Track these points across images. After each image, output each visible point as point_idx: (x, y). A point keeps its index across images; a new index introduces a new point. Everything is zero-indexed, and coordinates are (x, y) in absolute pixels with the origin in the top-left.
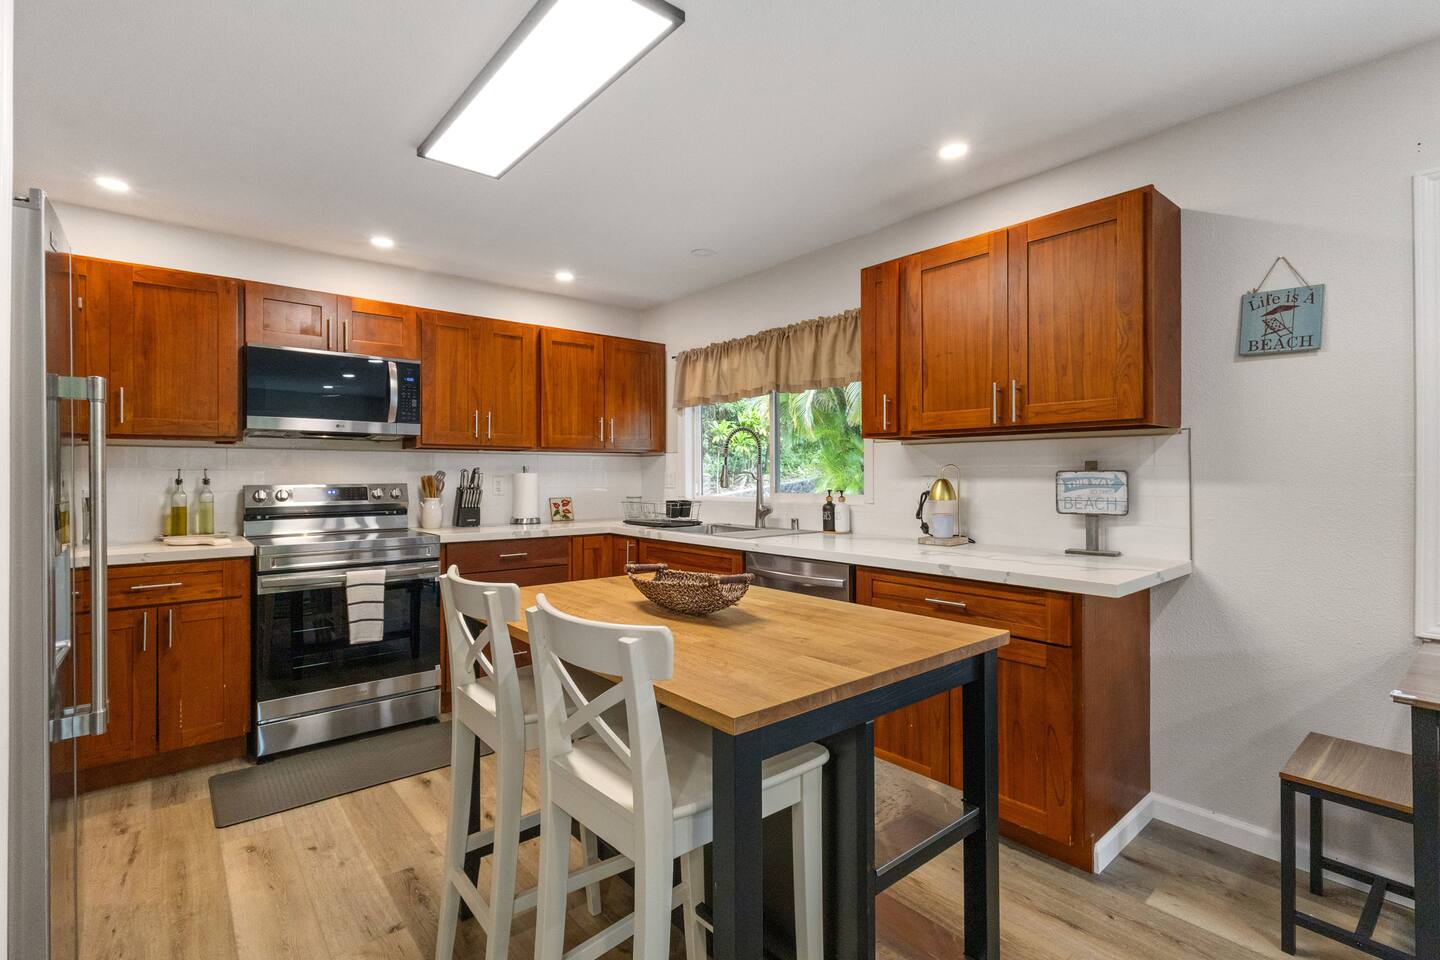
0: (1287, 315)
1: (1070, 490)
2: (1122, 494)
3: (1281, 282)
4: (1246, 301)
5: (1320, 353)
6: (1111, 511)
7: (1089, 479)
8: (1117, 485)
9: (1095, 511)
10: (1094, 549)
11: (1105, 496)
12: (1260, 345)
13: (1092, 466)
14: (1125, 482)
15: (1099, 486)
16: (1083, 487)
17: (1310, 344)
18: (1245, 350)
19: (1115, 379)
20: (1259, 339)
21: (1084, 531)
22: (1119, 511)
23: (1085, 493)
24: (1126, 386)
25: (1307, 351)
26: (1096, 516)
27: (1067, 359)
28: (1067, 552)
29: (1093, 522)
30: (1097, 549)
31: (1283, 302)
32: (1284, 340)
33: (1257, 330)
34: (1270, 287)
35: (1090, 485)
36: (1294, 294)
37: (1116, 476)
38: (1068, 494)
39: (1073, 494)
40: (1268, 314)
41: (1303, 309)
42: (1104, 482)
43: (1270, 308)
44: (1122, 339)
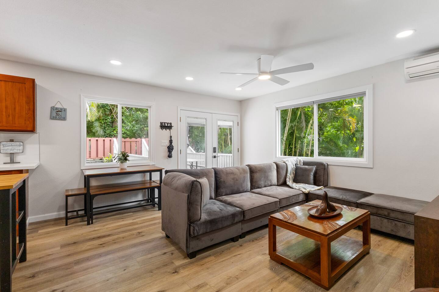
0: (60, 113)
1: (4, 147)
2: (21, 148)
3: (59, 106)
4: (52, 108)
5: (66, 121)
6: (18, 151)
7: (11, 144)
8: (20, 145)
9: (13, 152)
10: (12, 162)
11: (16, 148)
12: (55, 117)
13: (12, 141)
14: (22, 145)
15: (15, 146)
16: (9, 146)
17: (64, 119)
18: (52, 118)
19: (25, 120)
20: (55, 116)
21: (9, 158)
22: (21, 152)
23: (10, 147)
24: (28, 122)
25: (64, 120)
26: (13, 153)
27: (10, 113)
28: (4, 163)
29: (12, 155)
30: (13, 162)
31: (59, 110)
32: (60, 117)
33: (54, 115)
34: (56, 106)
35: (12, 145)
36: (61, 109)
37: (20, 143)
38: (4, 148)
39: (6, 148)
40: (57, 112)
41: (63, 112)
42: (16, 145)
43: (57, 111)
44: (27, 111)
